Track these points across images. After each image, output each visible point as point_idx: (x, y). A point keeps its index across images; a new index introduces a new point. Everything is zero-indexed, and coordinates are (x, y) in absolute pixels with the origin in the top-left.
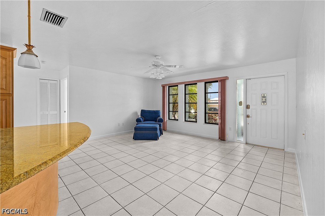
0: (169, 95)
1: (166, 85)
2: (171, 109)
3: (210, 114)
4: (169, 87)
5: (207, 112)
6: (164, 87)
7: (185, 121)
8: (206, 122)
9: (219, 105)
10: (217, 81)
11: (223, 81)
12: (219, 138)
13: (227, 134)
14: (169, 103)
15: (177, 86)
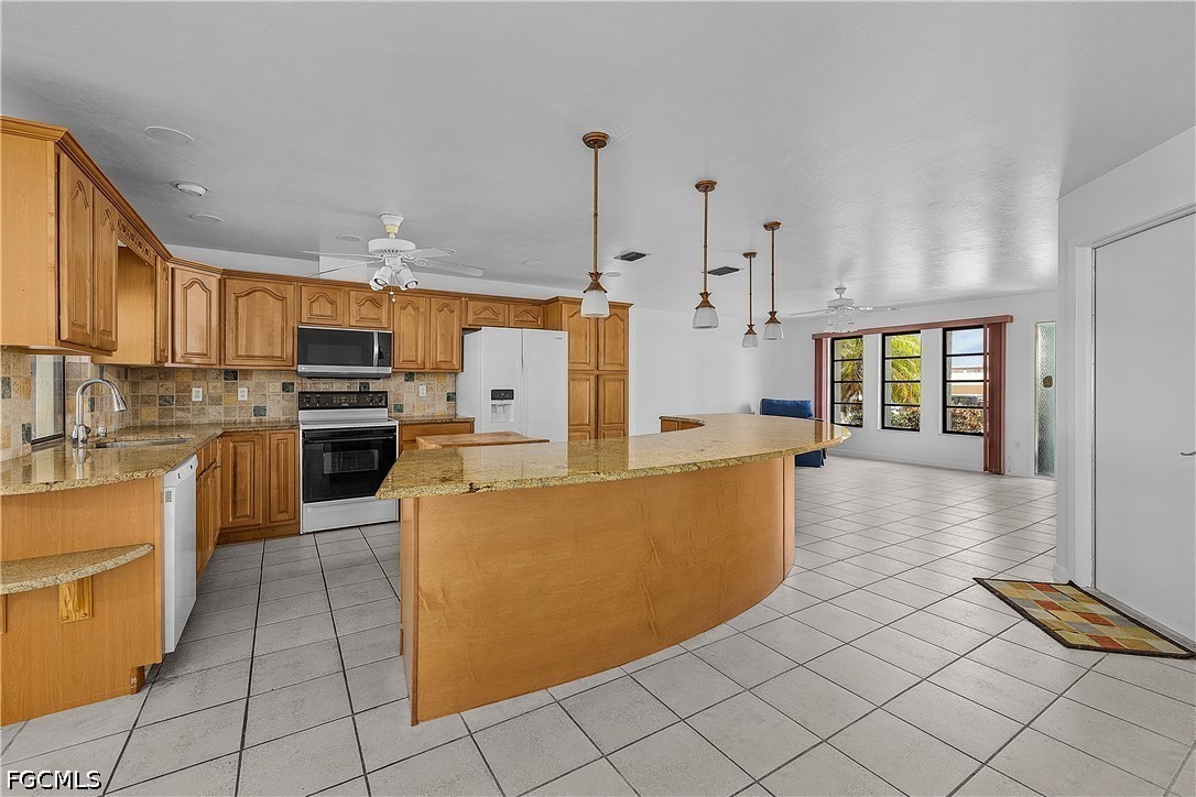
0: (833, 361)
1: (827, 335)
2: (838, 397)
3: (958, 411)
4: (833, 340)
5: (950, 402)
6: (818, 341)
7: (883, 427)
8: (945, 431)
9: (985, 386)
10: (981, 327)
11: (996, 329)
12: (986, 469)
13: (1006, 458)
14: (833, 382)
15: (861, 337)
